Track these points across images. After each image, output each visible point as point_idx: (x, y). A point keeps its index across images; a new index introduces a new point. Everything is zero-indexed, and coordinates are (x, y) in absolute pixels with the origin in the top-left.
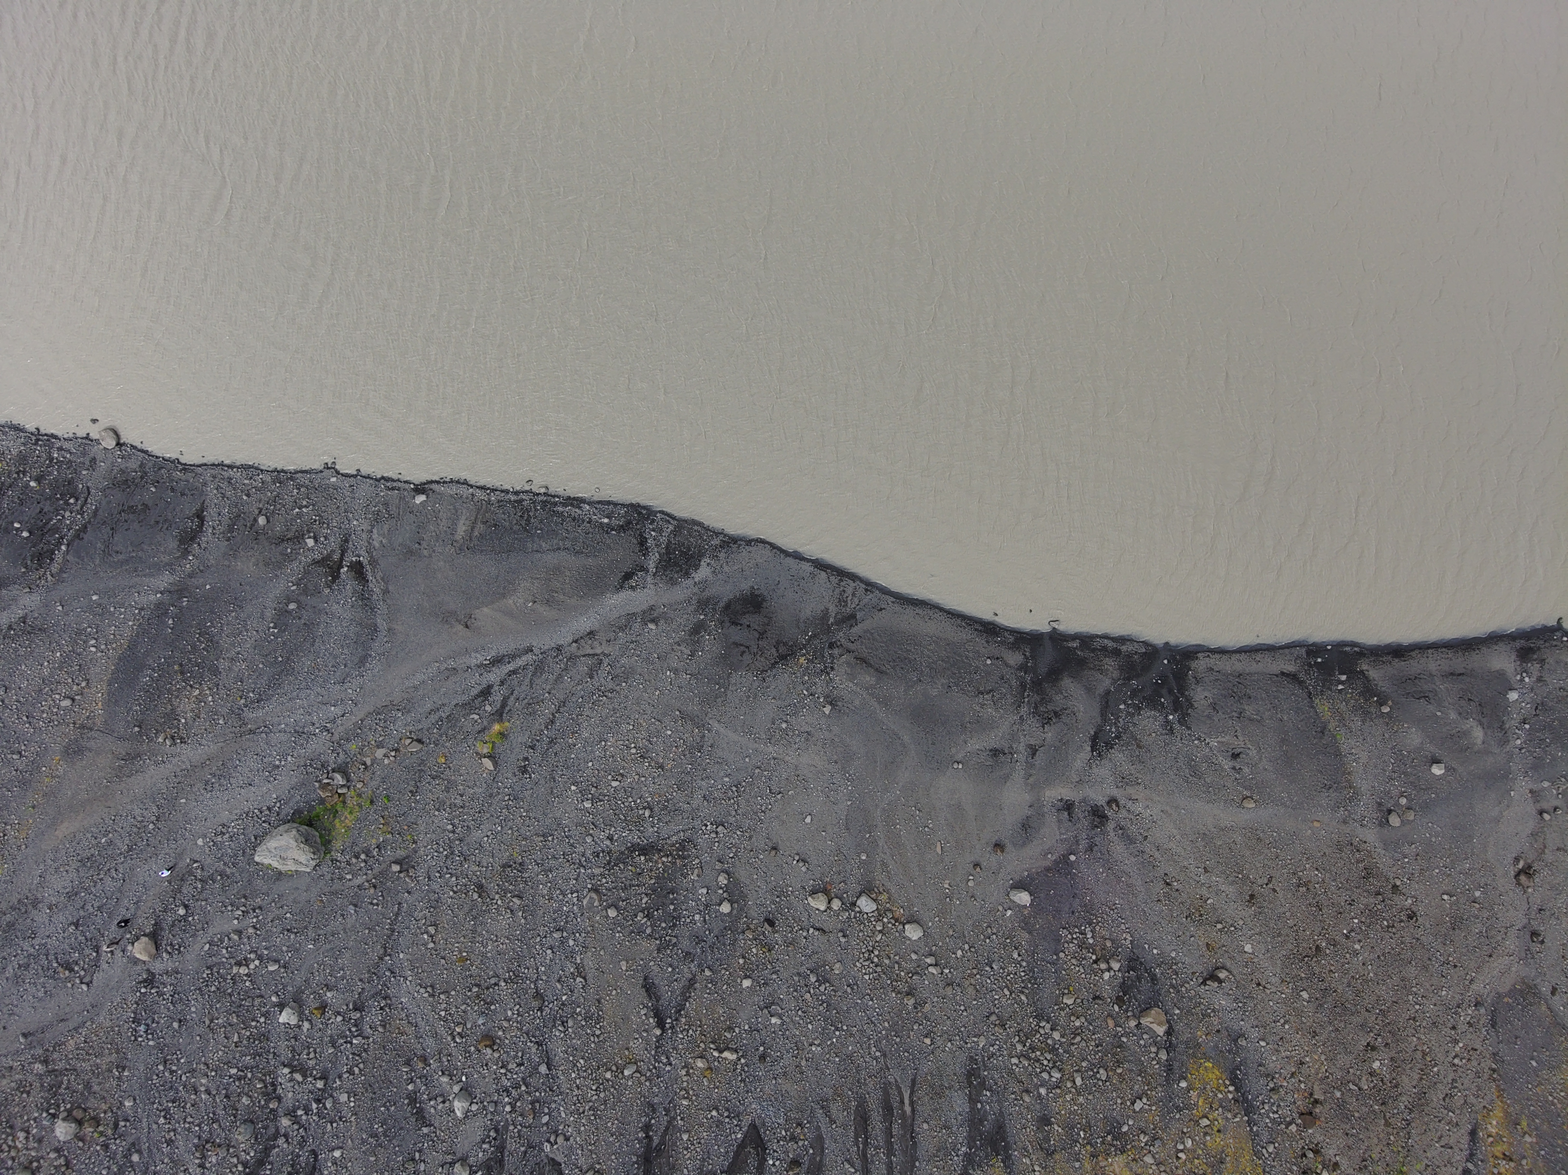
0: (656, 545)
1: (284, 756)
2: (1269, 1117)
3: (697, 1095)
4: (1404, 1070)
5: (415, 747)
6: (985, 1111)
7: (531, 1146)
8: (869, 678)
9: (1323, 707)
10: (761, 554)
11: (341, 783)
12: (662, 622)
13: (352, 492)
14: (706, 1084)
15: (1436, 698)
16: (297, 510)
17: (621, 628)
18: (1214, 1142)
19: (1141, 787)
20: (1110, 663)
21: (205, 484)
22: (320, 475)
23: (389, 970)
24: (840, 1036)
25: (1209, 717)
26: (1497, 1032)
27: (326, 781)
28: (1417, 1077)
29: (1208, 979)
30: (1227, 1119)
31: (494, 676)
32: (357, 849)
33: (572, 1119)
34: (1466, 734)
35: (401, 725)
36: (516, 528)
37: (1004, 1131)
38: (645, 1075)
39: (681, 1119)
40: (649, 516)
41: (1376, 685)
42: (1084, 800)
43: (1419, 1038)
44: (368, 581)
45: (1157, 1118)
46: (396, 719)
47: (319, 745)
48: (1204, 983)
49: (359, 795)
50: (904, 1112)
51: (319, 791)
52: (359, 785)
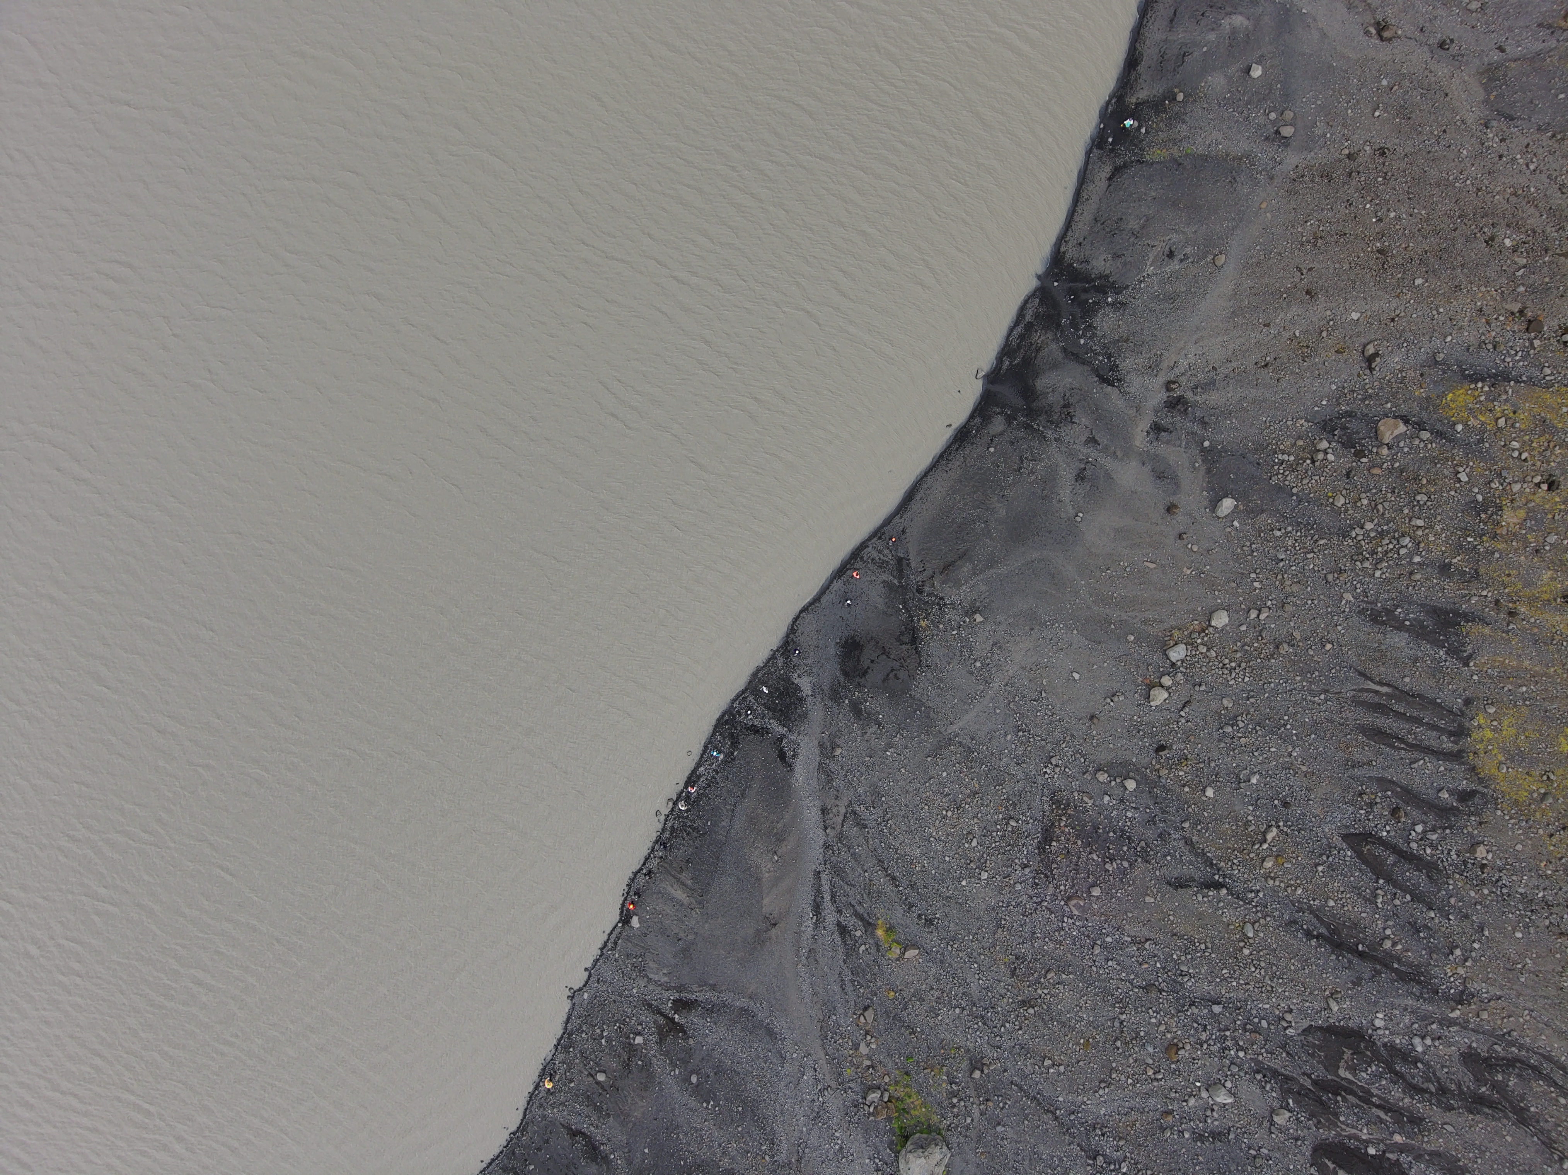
0: (763, 718)
1: (832, 1139)
2: (1519, 361)
3: (1297, 878)
4: (1522, 218)
5: (870, 1014)
6: (1415, 619)
7: (1284, 1047)
8: (966, 568)
9: (1156, 154)
10: (809, 623)
11: (879, 1096)
12: (837, 740)
13: (604, 982)
14: (1290, 866)
15: (1188, 46)
16: (603, 1041)
17: (830, 781)
18: (1523, 420)
19: (1166, 354)
20: (1038, 337)
21: (544, 1117)
22: (577, 1007)
23: (1069, 1115)
24: (1292, 725)
25: (1125, 264)
26: (1519, 118)
27: (871, 1109)
28: (1532, 210)
29: (1370, 364)
30: (1506, 401)
31: (830, 916)
32: (946, 1103)
33: (1274, 1000)
34: (1234, 31)
35: (845, 1021)
36: (697, 843)
37: (1440, 609)
38: (1260, 918)
39: (1314, 901)
40: (731, 714)
41: (1155, 96)
42: (1156, 412)
43: (1498, 193)
44: (695, 1000)
45: (1482, 464)
46: (837, 1023)
47: (834, 1102)
48: (1371, 369)
49: (897, 1083)
50: (1386, 694)
51: (879, 1119)
52: (887, 1079)
